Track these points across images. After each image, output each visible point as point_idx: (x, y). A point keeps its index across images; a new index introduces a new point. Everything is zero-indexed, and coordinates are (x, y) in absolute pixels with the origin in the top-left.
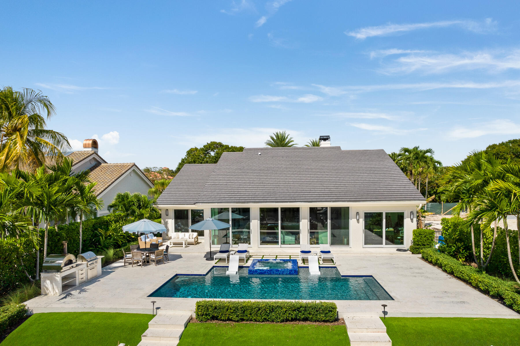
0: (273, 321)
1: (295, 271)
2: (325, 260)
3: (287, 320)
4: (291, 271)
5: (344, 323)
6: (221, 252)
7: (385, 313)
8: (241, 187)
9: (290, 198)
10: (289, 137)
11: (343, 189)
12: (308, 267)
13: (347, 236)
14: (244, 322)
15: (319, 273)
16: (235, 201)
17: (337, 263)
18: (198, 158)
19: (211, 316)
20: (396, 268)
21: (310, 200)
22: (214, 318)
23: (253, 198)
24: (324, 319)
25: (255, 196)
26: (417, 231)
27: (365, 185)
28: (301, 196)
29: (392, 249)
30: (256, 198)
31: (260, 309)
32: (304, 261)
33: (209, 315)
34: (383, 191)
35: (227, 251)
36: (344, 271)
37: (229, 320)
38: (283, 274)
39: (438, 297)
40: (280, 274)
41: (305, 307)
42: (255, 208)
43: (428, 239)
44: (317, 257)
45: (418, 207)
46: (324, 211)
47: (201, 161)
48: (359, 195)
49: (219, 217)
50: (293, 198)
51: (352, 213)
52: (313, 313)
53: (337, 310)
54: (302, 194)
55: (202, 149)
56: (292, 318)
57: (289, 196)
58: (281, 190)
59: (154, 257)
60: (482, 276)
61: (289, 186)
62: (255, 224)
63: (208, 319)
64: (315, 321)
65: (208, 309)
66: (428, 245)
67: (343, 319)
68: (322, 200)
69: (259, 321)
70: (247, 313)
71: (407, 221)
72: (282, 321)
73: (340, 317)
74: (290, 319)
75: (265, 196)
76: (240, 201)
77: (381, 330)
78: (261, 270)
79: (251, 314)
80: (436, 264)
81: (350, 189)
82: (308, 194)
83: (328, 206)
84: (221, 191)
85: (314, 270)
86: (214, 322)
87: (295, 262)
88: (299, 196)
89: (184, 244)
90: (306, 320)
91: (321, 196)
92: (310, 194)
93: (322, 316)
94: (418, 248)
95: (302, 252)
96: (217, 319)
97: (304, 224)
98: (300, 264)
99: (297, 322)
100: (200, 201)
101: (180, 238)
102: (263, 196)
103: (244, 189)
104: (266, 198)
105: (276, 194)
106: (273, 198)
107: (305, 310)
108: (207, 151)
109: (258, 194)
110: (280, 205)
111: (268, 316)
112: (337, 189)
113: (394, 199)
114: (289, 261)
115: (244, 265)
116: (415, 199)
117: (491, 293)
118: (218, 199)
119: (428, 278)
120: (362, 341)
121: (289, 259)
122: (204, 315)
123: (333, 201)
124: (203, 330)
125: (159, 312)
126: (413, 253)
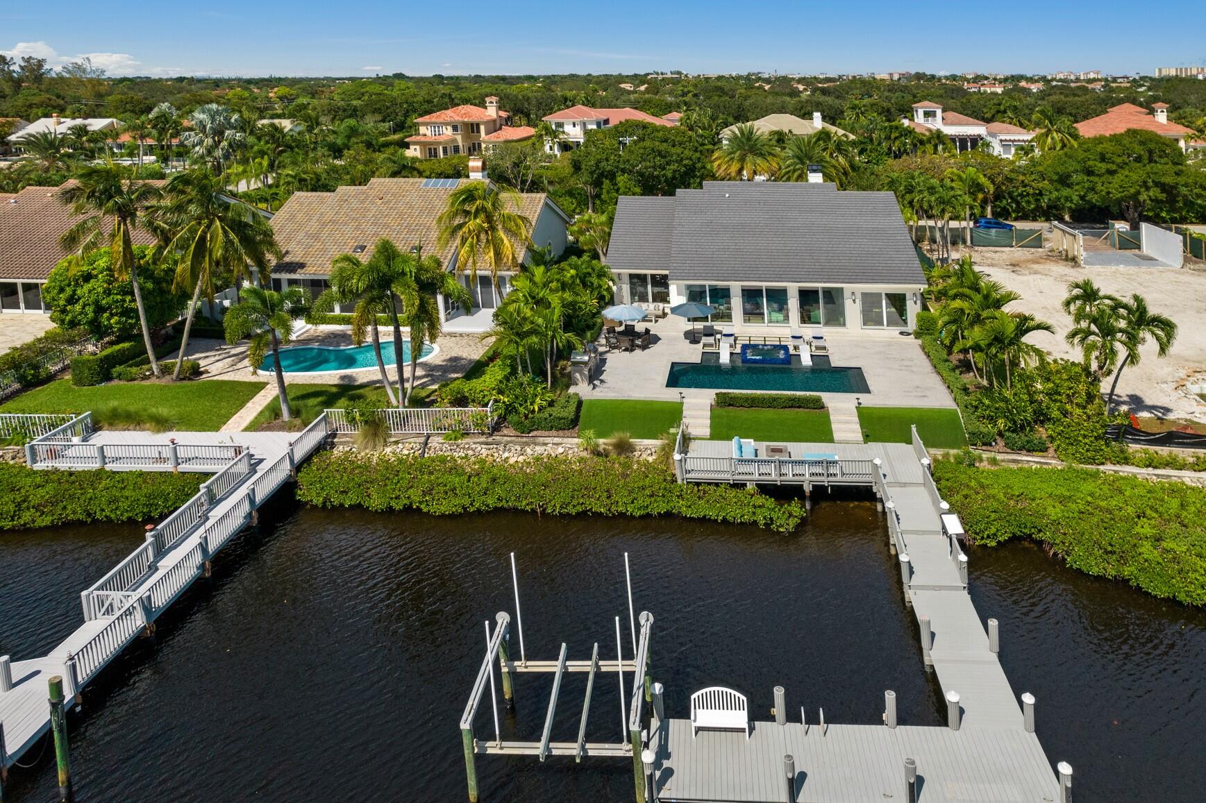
0: (775, 408)
2: (818, 348)
3: (786, 407)
4: (783, 360)
5: (828, 410)
6: (705, 333)
7: (859, 403)
8: (715, 256)
9: (776, 278)
11: (836, 264)
12: (799, 355)
13: (842, 314)
14: (754, 408)
15: (811, 363)
16: (713, 279)
17: (829, 351)
19: (728, 403)
20: (888, 358)
21: (799, 281)
22: (730, 405)
23: (733, 277)
24: (813, 407)
25: (735, 272)
26: (920, 314)
28: (788, 273)
29: (894, 332)
30: (737, 277)
31: (765, 400)
32: (796, 348)
33: (726, 402)
34: (882, 268)
35: (712, 334)
36: (835, 361)
37: (742, 406)
39: (908, 391)
41: (799, 399)
42: (736, 287)
43: (932, 324)
44: (809, 344)
45: (920, 290)
46: (815, 292)
48: (853, 274)
50: (778, 278)
51: (847, 294)
52: (805, 402)
53: (823, 400)
54: (789, 269)
57: (775, 273)
58: (763, 263)
59: (640, 343)
60: (952, 374)
62: (737, 303)
63: (726, 406)
64: (806, 409)
65: (725, 398)
66: (932, 330)
67: (827, 407)
68: (811, 281)
69: (765, 408)
70: (756, 401)
71: (909, 303)
72: (782, 408)
73: (824, 405)
74: (788, 406)
75: (746, 272)
76: (719, 279)
77: (853, 415)
79: (758, 402)
81: (844, 264)
82: (796, 269)
83: (819, 287)
84: (693, 262)
85: (806, 361)
86: (731, 408)
87: (786, 348)
88: (785, 273)
89: (653, 318)
91: (810, 273)
92: (798, 270)
93: (811, 405)
94: (921, 334)
95: (793, 336)
96: (733, 406)
97: (793, 303)
98: (792, 351)
99: (792, 409)
100: (674, 277)
102: (744, 272)
103: (719, 259)
104: (748, 277)
105: (759, 269)
106: (756, 278)
109: (737, 268)
110: (764, 285)
111: (772, 404)
112: (829, 264)
113: (893, 281)
115: (734, 352)
116: (917, 282)
117: (950, 388)
118: (693, 276)
119: (912, 371)
120: (839, 422)
121: (778, 343)
122: (723, 402)
123: (825, 282)
124: (724, 413)
125: (685, 400)
126: (916, 338)
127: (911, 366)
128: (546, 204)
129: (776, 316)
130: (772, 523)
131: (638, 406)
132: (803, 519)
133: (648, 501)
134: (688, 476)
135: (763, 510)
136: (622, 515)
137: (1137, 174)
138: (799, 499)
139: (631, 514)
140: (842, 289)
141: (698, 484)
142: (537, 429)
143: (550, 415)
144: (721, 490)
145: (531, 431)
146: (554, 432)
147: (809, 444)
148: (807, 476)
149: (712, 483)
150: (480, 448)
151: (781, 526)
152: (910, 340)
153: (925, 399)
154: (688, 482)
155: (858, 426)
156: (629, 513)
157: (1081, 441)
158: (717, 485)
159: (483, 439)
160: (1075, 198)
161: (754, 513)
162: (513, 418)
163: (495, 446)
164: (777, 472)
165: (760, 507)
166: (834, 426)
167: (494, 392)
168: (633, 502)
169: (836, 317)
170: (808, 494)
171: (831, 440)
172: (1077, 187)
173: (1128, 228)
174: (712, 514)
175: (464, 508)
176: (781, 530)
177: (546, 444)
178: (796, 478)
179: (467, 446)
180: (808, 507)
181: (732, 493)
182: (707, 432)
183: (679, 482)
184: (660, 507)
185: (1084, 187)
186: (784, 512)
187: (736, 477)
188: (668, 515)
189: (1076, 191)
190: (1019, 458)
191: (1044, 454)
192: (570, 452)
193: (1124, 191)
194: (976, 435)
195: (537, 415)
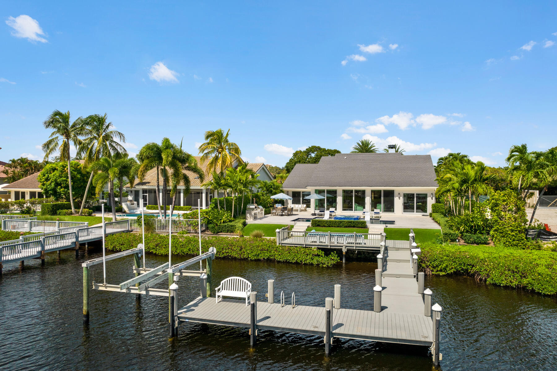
0: (341, 227)
2: (376, 217)
3: (347, 227)
6: (320, 211)
7: (387, 227)
10: (371, 144)
11: (392, 180)
12: (365, 218)
14: (330, 227)
16: (329, 186)
18: (302, 159)
19: (317, 224)
21: (372, 185)
23: (338, 184)
26: (434, 205)
27: (407, 178)
28: (367, 183)
29: (420, 215)
30: (340, 184)
35: (323, 211)
37: (324, 226)
42: (340, 190)
43: (440, 209)
45: (435, 190)
46: (380, 192)
47: (304, 161)
48: (400, 183)
49: (319, 193)
50: (361, 184)
51: (396, 193)
52: (357, 224)
53: (369, 226)
55: (304, 152)
62: (340, 200)
64: (358, 227)
65: (316, 222)
66: (440, 212)
67: (368, 228)
68: (378, 186)
69: (335, 227)
71: (429, 199)
72: (345, 227)
76: (332, 185)
79: (333, 224)
81: (397, 180)
83: (382, 189)
84: (320, 180)
88: (365, 183)
90: (354, 227)
91: (378, 183)
92: (372, 182)
93: (360, 225)
96: (319, 226)
97: (368, 200)
98: (362, 218)
99: (351, 228)
100: (309, 185)
101: (296, 207)
102: (344, 183)
104: (346, 184)
105: (352, 182)
106: (350, 184)
107: (354, 223)
108: (308, 153)
109: (341, 182)
110: (354, 188)
111: (339, 225)
113: (420, 186)
115: (332, 217)
116: (433, 186)
118: (319, 184)
122: (315, 225)
123: (385, 186)
124: (313, 227)
125: (297, 224)
126: (431, 217)
128: (263, 168)
129: (358, 208)
134: (283, 242)
139: (250, 258)
140: (394, 190)
143: (228, 225)
145: (219, 233)
146: (229, 234)
148: (345, 244)
149: (295, 246)
152: (428, 219)
153: (424, 226)
157: (509, 234)
159: (196, 235)
162: (211, 226)
164: (329, 241)
167: (204, 214)
168: (252, 253)
170: (344, 253)
176: (324, 266)
178: (339, 245)
180: (344, 260)
183: (277, 245)
187: (308, 243)
188: (268, 259)
194: (447, 235)
195: (222, 224)
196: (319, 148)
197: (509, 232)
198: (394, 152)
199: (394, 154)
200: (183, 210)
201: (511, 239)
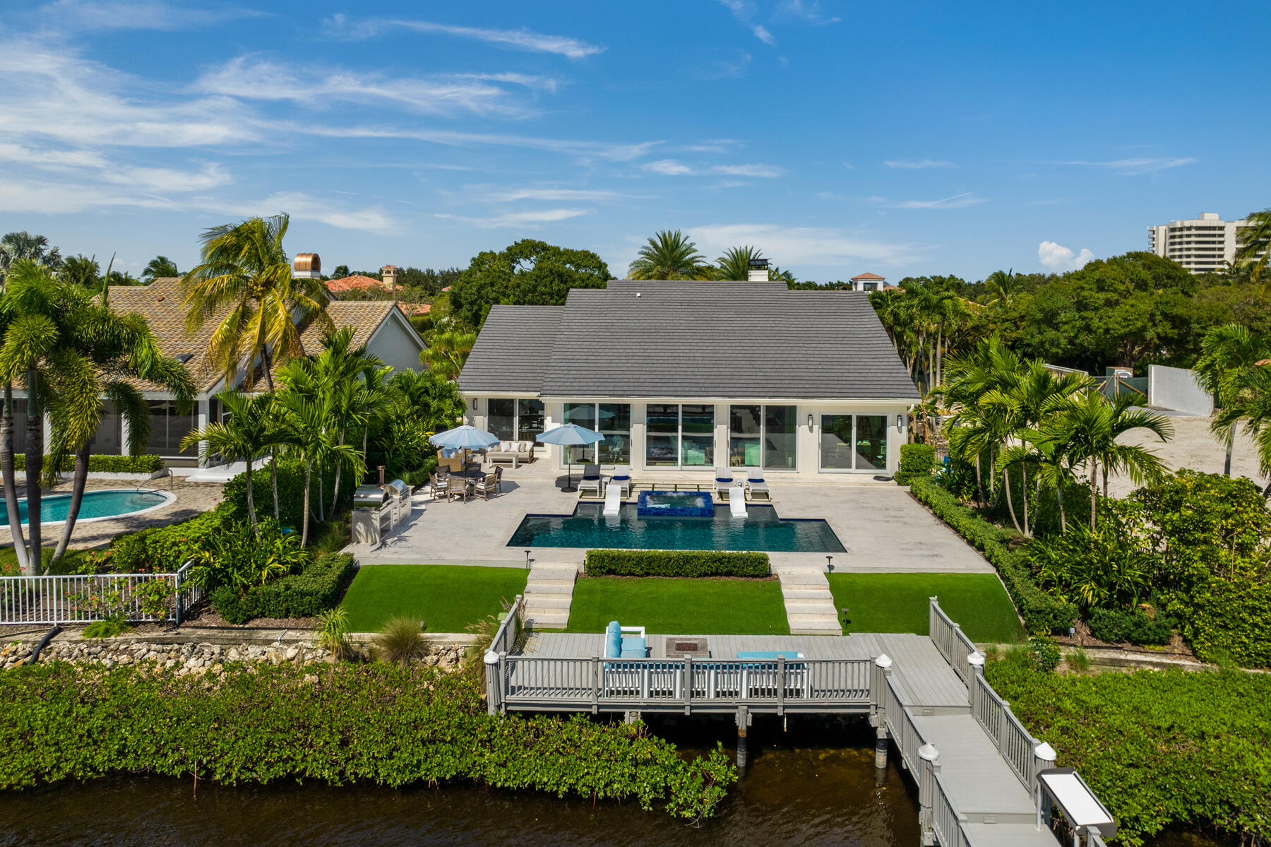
0: (687, 576)
1: (710, 510)
2: (755, 494)
3: (705, 575)
4: (702, 510)
5: (778, 579)
6: (587, 478)
7: (831, 567)
8: (612, 365)
9: (699, 389)
11: (787, 374)
12: (729, 505)
13: (793, 452)
14: (651, 577)
15: (746, 515)
16: (607, 393)
17: (774, 499)
19: (607, 568)
20: (863, 508)
21: (733, 394)
22: (610, 572)
23: (636, 388)
24: (752, 573)
25: (640, 384)
26: (906, 447)
27: (825, 367)
28: (717, 385)
29: (867, 475)
30: (641, 388)
31: (670, 561)
32: (722, 494)
33: (605, 566)
34: (853, 379)
35: (596, 477)
36: (783, 512)
37: (631, 574)
38: (691, 515)
39: (907, 549)
40: (686, 515)
41: (729, 558)
42: (639, 405)
43: (925, 461)
44: (742, 489)
45: (908, 408)
46: (754, 410)
48: (812, 386)
49: (571, 415)
50: (703, 389)
51: (801, 416)
52: (738, 565)
53: (770, 562)
54: (719, 381)
55: (502, 255)
56: (712, 573)
57: (697, 385)
58: (682, 373)
59: (483, 488)
60: (975, 521)
61: (695, 366)
62: (638, 432)
63: (603, 573)
64: (741, 576)
65: (603, 560)
66: (924, 471)
67: (777, 575)
68: (751, 394)
69: (669, 576)
70: (655, 565)
71: (891, 431)
72: (699, 576)
73: (773, 573)
74: (709, 572)
75: (656, 385)
76: (616, 393)
77: (822, 587)
78: (657, 509)
79: (659, 567)
80: (926, 503)
81: (799, 374)
82: (729, 381)
83: (762, 405)
84: (579, 372)
85: (738, 509)
86: (611, 576)
87: (707, 496)
88: (714, 385)
89: (514, 461)
90: (729, 574)
91: (749, 386)
92: (732, 381)
93: (750, 570)
94: (907, 476)
95: (719, 480)
96: (614, 573)
97: (722, 433)
98: (716, 499)
99: (718, 577)
100: (548, 392)
101: (503, 451)
102: (653, 385)
103: (618, 369)
104: (659, 389)
105: (675, 381)
106: (670, 389)
107: (729, 562)
108: (514, 259)
109: (643, 380)
110: (680, 402)
111: (681, 569)
112: (777, 374)
113: (870, 395)
114: (699, 494)
115: (628, 501)
116: (904, 395)
117: (977, 544)
118: (577, 388)
119: (905, 523)
120: (798, 598)
121: (696, 490)
122: (598, 567)
123: (771, 397)
124: (598, 586)
125: (534, 565)
126: (899, 484)
127: (902, 517)
128: (394, 317)
130: (668, 800)
131: (451, 575)
132: (731, 787)
133: (421, 752)
134: (511, 698)
135: (652, 770)
136: (367, 784)
137: (1143, 304)
138: (724, 746)
139: (385, 781)
140: (793, 409)
141: (527, 715)
142: (262, 615)
143: (288, 588)
144: (571, 729)
145: (250, 618)
146: (291, 621)
147: (744, 637)
148: (744, 696)
149: (555, 713)
150: (144, 650)
151: (687, 805)
152: (891, 487)
153: (937, 559)
154: (509, 713)
155: (829, 605)
156: (380, 780)
157: (1244, 620)
158: (565, 717)
159: (159, 633)
160: (1063, 342)
161: (633, 777)
162: (221, 594)
163: (176, 646)
164: (687, 689)
165: (646, 763)
166: (788, 605)
167: (195, 547)
168: (390, 756)
169: (781, 456)
170: (742, 733)
171: (785, 630)
172: (1066, 327)
173: (1131, 374)
174: (547, 779)
175: (38, 775)
176: (687, 814)
177: (268, 642)
178: (723, 700)
179: (122, 647)
180: (741, 760)
181: (595, 732)
182: (563, 617)
183: (491, 711)
184: (443, 765)
185: (1074, 327)
186: (694, 774)
187: (605, 700)
188: (461, 784)
189: (1065, 332)
190: (1122, 657)
191: (1166, 649)
192: (309, 656)
193: (1128, 326)
194: (1042, 615)
195: (264, 587)
196: (544, 247)
197: (1245, 615)
198: (766, 279)
199: (766, 283)
200: (128, 471)
201: (1247, 636)
